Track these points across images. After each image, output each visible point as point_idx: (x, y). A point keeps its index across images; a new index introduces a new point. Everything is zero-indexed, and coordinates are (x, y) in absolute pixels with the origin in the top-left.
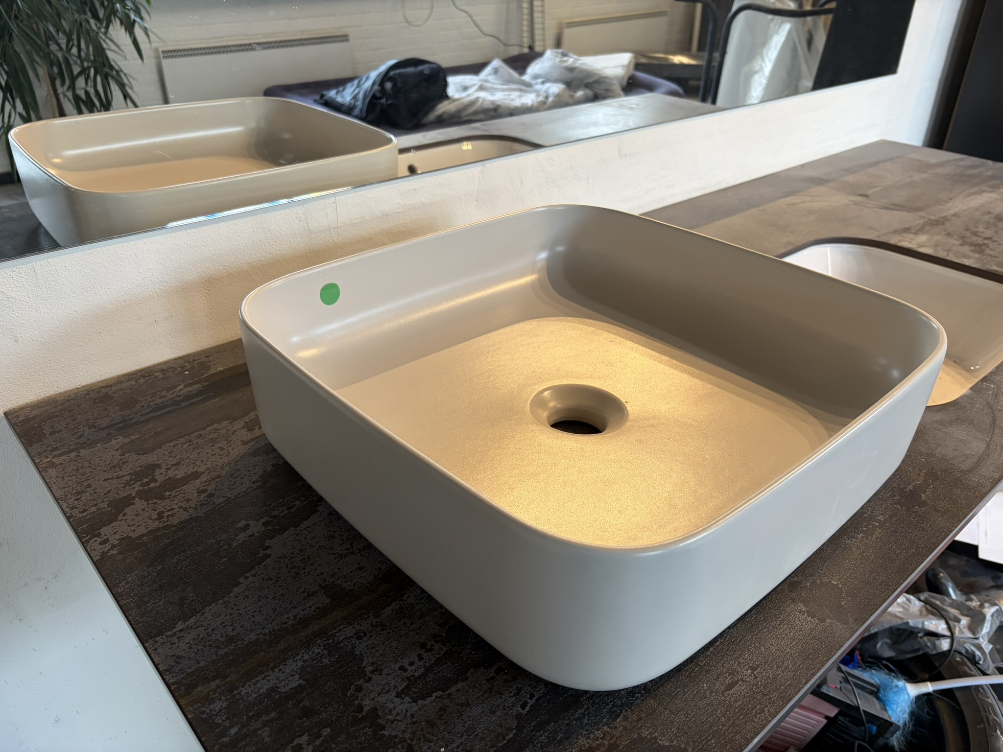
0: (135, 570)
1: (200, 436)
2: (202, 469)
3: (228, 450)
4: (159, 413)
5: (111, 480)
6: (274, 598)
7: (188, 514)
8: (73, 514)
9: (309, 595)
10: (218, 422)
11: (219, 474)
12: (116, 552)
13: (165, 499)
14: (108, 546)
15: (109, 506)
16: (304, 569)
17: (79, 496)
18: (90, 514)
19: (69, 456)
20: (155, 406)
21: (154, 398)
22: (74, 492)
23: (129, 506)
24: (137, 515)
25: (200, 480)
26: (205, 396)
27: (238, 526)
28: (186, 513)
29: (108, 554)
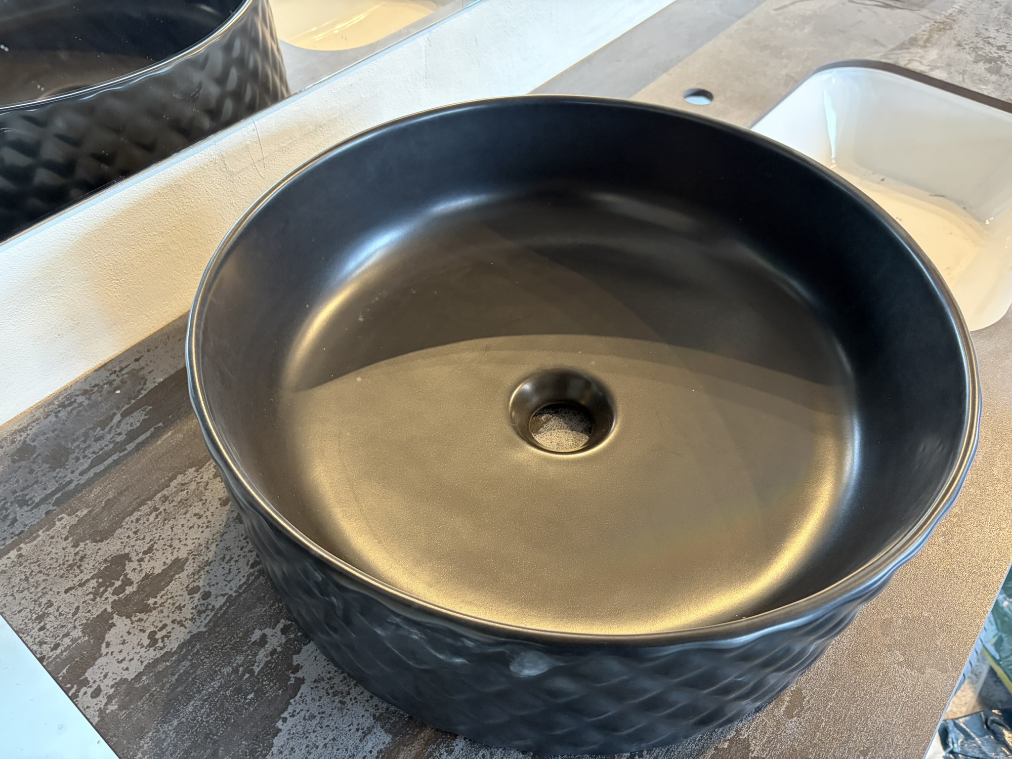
0: (148, 732)
1: (165, 499)
2: (183, 554)
3: (207, 516)
4: (101, 467)
5: (74, 590)
6: (325, 745)
7: (187, 631)
8: (44, 653)
9: (365, 734)
10: (183, 472)
11: (206, 559)
12: (116, 707)
13: (151, 611)
14: (102, 699)
15: (83, 632)
16: (349, 694)
17: (42, 624)
18: (65, 651)
19: (9, 558)
20: (94, 456)
21: (88, 442)
22: (34, 616)
23: (109, 630)
24: (124, 643)
25: (185, 573)
26: (152, 429)
27: (253, 640)
28: (182, 628)
29: (108, 712)
